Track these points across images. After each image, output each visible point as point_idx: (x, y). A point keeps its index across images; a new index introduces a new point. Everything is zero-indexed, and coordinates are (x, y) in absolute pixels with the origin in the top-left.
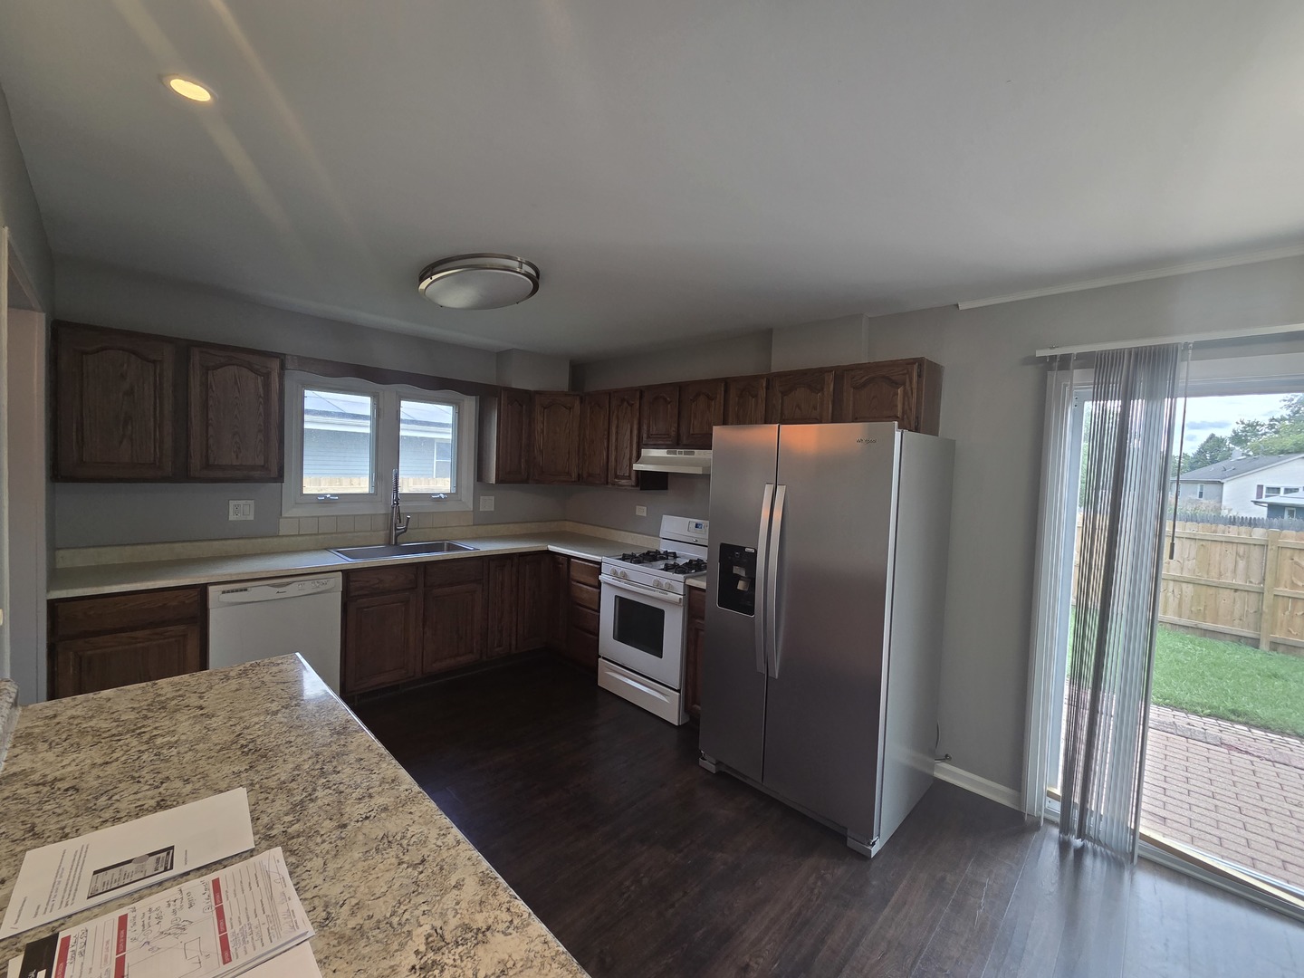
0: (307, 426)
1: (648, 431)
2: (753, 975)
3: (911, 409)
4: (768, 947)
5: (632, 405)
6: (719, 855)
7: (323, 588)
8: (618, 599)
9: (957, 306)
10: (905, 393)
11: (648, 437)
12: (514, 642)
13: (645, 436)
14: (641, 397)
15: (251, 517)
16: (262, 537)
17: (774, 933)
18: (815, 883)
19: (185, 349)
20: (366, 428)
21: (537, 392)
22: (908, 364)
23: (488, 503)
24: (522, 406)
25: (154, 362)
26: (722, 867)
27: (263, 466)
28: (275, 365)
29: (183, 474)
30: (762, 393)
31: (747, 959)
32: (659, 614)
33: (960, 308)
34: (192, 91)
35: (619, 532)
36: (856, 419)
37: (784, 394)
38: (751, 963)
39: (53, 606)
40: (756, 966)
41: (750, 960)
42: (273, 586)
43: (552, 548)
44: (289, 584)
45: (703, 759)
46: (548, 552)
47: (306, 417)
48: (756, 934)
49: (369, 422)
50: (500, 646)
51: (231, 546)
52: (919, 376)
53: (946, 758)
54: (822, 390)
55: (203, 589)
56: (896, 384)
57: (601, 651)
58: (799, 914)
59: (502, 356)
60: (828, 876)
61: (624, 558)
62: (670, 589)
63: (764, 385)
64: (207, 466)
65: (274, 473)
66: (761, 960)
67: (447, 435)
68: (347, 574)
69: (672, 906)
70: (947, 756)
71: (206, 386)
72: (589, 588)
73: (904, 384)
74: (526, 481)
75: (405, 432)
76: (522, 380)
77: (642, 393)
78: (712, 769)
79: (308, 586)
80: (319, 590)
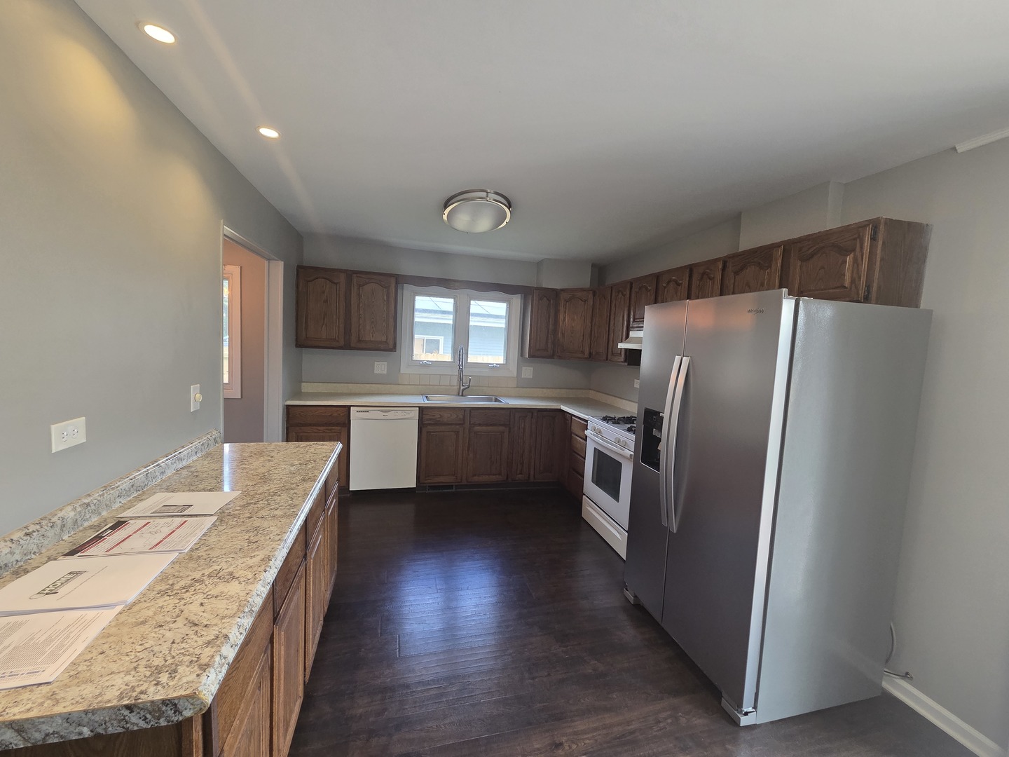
0: (416, 319)
1: (634, 316)
2: (560, 752)
3: (860, 278)
4: (587, 741)
5: (624, 295)
6: (593, 662)
7: (407, 416)
8: (597, 451)
9: (954, 149)
10: (855, 260)
11: (634, 321)
12: (532, 473)
13: (631, 320)
14: (631, 288)
15: (385, 372)
16: (390, 384)
17: (599, 735)
18: (666, 719)
19: (350, 274)
20: (449, 320)
21: (562, 290)
22: (860, 227)
23: (528, 372)
24: (550, 301)
25: (336, 284)
26: (590, 671)
27: (386, 342)
28: (393, 281)
29: (347, 346)
30: (719, 276)
31: (564, 739)
32: (618, 466)
33: (959, 151)
34: (269, 133)
35: (621, 400)
36: (802, 292)
37: (736, 273)
38: (565, 744)
39: (288, 409)
40: (567, 748)
41: (566, 742)
42: (382, 411)
43: (563, 408)
44: (390, 411)
45: (626, 589)
46: (560, 410)
47: (416, 314)
48: (584, 727)
49: (452, 316)
50: (521, 474)
51: (374, 387)
52: (874, 239)
53: (906, 676)
54: (770, 267)
55: (349, 407)
56: (845, 251)
57: (585, 490)
58: (632, 732)
59: (539, 265)
60: (683, 721)
61: (605, 419)
62: (625, 446)
63: (720, 267)
64: (359, 341)
65: (391, 346)
66: (574, 747)
67: (502, 324)
68: (422, 410)
69: (533, 678)
70: (907, 673)
71: (359, 295)
72: (581, 440)
73: (854, 250)
74: (552, 357)
75: (473, 322)
76: (552, 281)
77: (631, 284)
78: (631, 598)
79: (399, 413)
80: (405, 417)
